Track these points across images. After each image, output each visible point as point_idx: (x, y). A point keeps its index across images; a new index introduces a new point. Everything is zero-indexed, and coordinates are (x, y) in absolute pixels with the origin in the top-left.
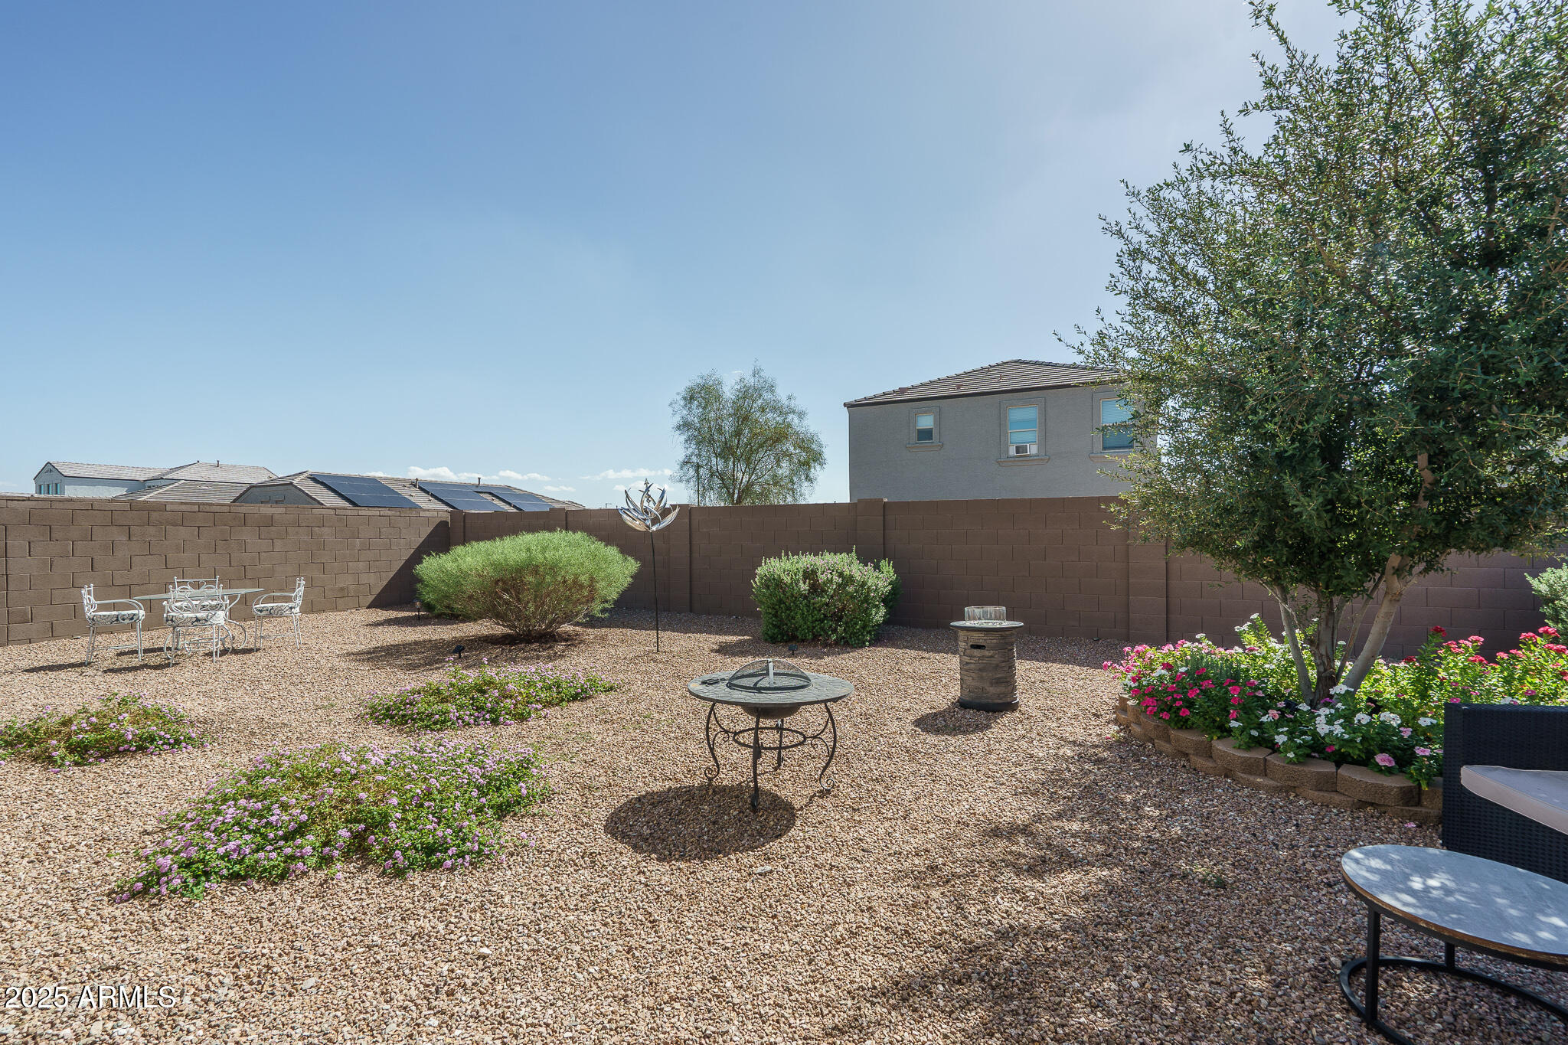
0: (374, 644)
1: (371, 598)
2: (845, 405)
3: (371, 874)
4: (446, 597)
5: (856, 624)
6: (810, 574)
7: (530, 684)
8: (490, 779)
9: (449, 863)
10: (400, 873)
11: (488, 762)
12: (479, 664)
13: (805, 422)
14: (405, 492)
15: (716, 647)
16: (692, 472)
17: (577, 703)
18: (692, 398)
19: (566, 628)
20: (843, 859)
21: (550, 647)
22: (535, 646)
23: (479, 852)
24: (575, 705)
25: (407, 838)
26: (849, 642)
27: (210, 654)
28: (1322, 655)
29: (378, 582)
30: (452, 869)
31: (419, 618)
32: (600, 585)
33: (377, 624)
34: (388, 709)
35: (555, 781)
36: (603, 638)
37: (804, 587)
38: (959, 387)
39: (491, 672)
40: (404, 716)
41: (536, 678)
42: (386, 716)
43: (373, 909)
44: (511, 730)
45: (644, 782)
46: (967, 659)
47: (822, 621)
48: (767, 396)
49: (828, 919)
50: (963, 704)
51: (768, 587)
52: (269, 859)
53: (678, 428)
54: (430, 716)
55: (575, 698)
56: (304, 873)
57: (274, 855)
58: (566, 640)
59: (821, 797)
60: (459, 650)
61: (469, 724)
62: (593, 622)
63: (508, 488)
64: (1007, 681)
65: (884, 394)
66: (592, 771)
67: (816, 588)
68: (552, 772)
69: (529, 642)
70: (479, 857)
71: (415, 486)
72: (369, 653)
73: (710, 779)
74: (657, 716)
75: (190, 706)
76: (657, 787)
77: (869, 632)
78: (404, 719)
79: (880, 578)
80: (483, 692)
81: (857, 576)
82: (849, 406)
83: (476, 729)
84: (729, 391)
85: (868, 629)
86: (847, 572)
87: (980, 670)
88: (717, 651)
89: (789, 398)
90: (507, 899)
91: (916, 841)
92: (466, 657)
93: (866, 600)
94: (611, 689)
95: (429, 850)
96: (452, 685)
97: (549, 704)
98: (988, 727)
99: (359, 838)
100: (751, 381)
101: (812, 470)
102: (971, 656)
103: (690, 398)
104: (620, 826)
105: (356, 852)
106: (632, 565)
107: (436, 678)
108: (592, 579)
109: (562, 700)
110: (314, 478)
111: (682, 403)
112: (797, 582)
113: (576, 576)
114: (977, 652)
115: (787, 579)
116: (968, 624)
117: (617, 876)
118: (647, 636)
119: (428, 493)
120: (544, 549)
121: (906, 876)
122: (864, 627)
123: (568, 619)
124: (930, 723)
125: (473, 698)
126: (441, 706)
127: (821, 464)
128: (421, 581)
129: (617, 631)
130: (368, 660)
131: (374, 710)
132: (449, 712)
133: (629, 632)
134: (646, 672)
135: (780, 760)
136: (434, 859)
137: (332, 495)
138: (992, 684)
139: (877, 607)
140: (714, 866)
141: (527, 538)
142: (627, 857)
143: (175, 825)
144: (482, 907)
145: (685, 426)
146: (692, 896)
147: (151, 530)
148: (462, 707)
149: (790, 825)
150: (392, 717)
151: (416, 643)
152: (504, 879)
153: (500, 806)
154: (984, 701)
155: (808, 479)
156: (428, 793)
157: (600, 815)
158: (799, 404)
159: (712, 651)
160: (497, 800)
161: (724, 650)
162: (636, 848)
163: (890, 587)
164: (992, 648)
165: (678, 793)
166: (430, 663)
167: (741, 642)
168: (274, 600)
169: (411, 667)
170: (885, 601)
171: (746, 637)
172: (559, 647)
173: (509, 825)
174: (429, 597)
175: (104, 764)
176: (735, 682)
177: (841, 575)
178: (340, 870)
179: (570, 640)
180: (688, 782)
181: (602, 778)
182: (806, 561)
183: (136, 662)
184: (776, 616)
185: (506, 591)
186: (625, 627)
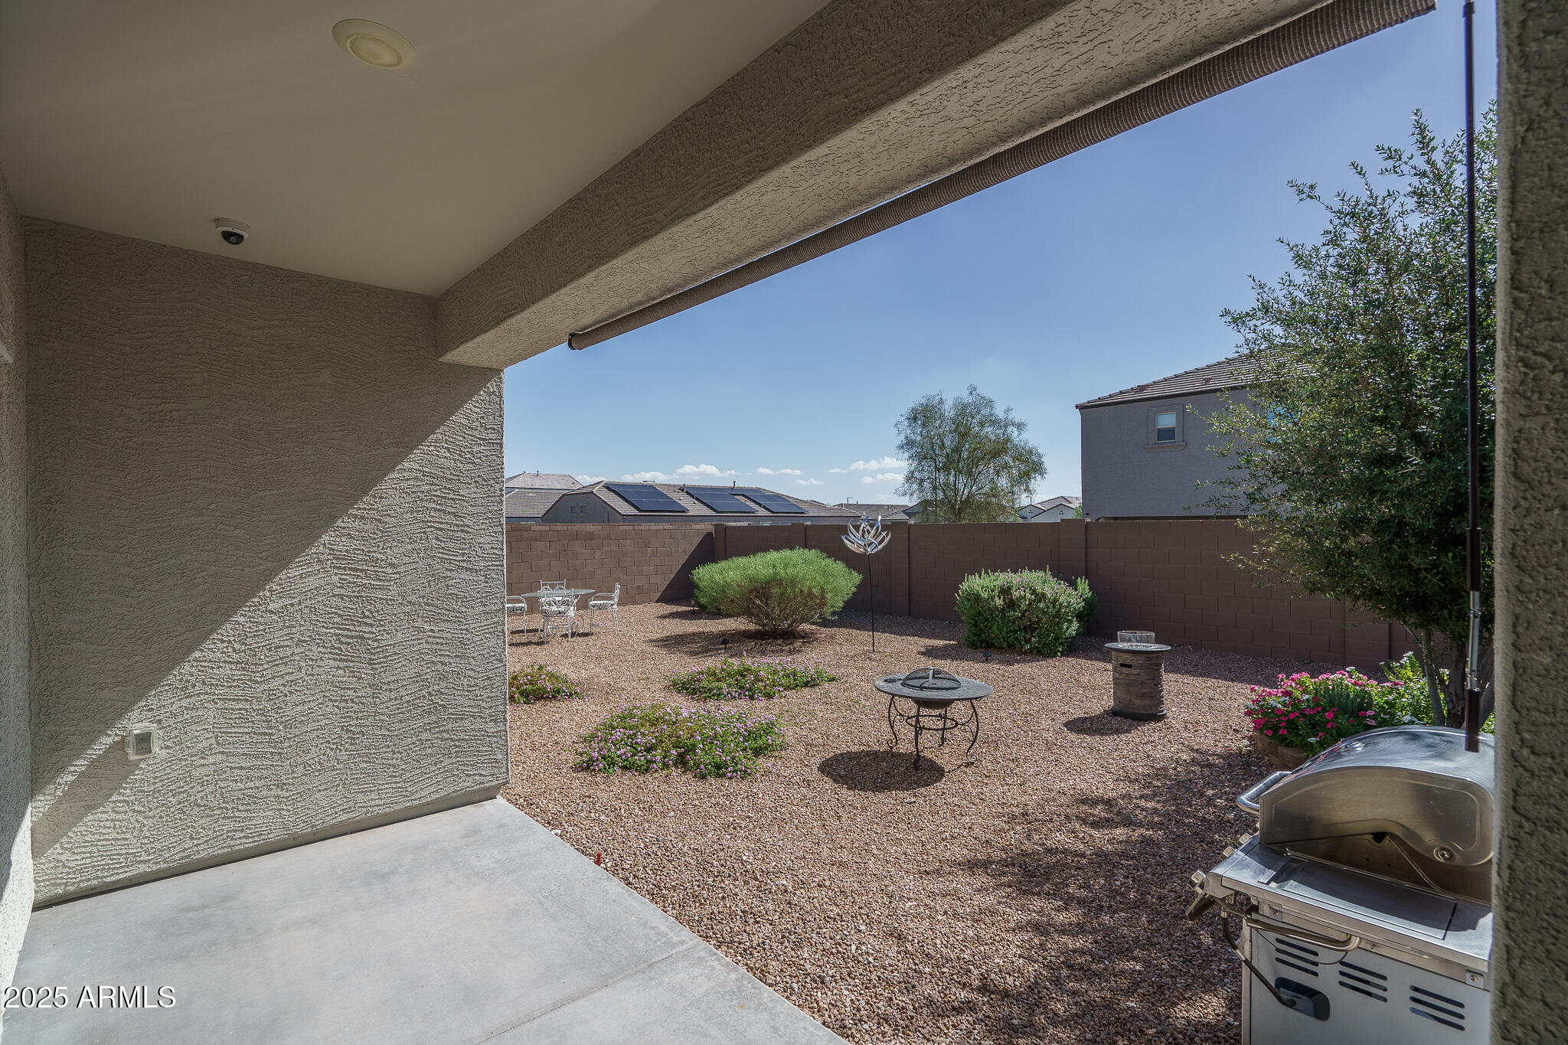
0: (665, 634)
1: (658, 595)
2: (1077, 407)
3: (689, 775)
4: (715, 600)
5: (1048, 636)
6: (1005, 591)
7: (775, 672)
8: (750, 733)
9: (729, 775)
10: (703, 777)
11: (749, 723)
12: (740, 655)
13: (1025, 436)
14: (677, 496)
15: (923, 650)
16: (915, 486)
17: (807, 689)
18: (915, 419)
19: (805, 627)
20: (965, 802)
21: (791, 643)
22: (780, 641)
23: (745, 772)
24: (806, 690)
25: (707, 759)
26: (1044, 652)
27: (566, 636)
28: (1451, 694)
29: (662, 582)
30: (731, 778)
31: (693, 612)
32: (829, 596)
33: (664, 617)
34: (684, 683)
35: (790, 737)
36: (832, 637)
37: (999, 602)
38: (1207, 381)
39: (749, 662)
40: (694, 689)
41: (779, 668)
42: (683, 688)
43: (692, 791)
44: (762, 704)
45: (847, 744)
46: (1117, 675)
47: (1015, 632)
48: (985, 411)
49: (941, 829)
50: (1114, 713)
51: (969, 600)
52: (640, 760)
53: (901, 447)
54: (710, 690)
55: (806, 685)
56: (656, 771)
57: (642, 758)
58: (803, 638)
59: (966, 767)
60: (725, 642)
61: (735, 697)
62: (825, 623)
63: (758, 490)
64: (1154, 695)
65: (1121, 392)
66: (814, 736)
67: (1012, 604)
68: (789, 733)
69: (776, 638)
70: (746, 774)
71: (683, 490)
72: (663, 640)
73: (891, 748)
74: (863, 702)
75: (566, 671)
76: (855, 749)
77: (1061, 644)
78: (694, 691)
79: (1073, 596)
80: (744, 676)
81: (1049, 593)
82: (1081, 408)
83: (740, 701)
84: (949, 410)
85: (1060, 641)
86: (1039, 590)
87: (1127, 685)
88: (923, 654)
89: (1007, 411)
90: (760, 796)
91: (1025, 799)
92: (730, 648)
93: (1058, 614)
94: (833, 679)
95: (718, 767)
96: (723, 670)
97: (788, 688)
98: (1128, 731)
99: (681, 756)
100: (967, 399)
101: (1033, 481)
102: (1121, 673)
103: (913, 419)
104: (826, 768)
105: (680, 764)
106: (856, 578)
107: (712, 663)
108: (823, 590)
109: (797, 686)
110: (608, 487)
111: (906, 423)
112: (993, 599)
113: (810, 588)
114: (1125, 670)
115: (985, 595)
116: (1121, 646)
117: (822, 793)
118: (865, 636)
119: (692, 496)
120: (786, 566)
121: (1004, 816)
122: (1056, 639)
123: (804, 620)
124: (1077, 726)
125: (737, 680)
126: (717, 684)
127: (1042, 474)
128: (697, 587)
129: (845, 631)
130: (665, 646)
131: (675, 684)
132: (722, 688)
133: (854, 632)
134: (862, 668)
135: (943, 739)
136: (721, 772)
137: (621, 501)
138: (1138, 697)
139: (1070, 622)
140: (880, 796)
141: (773, 556)
142: (828, 784)
143: (588, 740)
144: (748, 797)
145: (909, 443)
146: (864, 809)
147: (523, 544)
148: (730, 685)
149: (938, 780)
150: (687, 689)
151: (694, 634)
152: (760, 787)
153: (756, 749)
154: (1130, 711)
155: (1028, 490)
156: (715, 737)
157: (817, 760)
158: (1017, 416)
159: (919, 653)
160: (754, 745)
161: (930, 653)
162: (835, 781)
163: (1083, 604)
164: (1140, 668)
165: (868, 754)
166: (705, 651)
167: (946, 647)
168: (603, 598)
169: (692, 653)
170: (1079, 616)
171: (952, 642)
172: (798, 643)
173: (761, 760)
174: (703, 600)
175: (539, 704)
176: (908, 682)
177: (1034, 592)
178: (674, 772)
179: (807, 638)
180: (876, 748)
181: (820, 740)
182: (1003, 578)
183: (524, 639)
184: (975, 626)
185: (757, 597)
186: (852, 627)
